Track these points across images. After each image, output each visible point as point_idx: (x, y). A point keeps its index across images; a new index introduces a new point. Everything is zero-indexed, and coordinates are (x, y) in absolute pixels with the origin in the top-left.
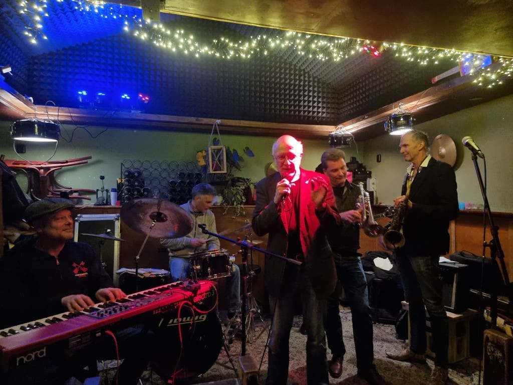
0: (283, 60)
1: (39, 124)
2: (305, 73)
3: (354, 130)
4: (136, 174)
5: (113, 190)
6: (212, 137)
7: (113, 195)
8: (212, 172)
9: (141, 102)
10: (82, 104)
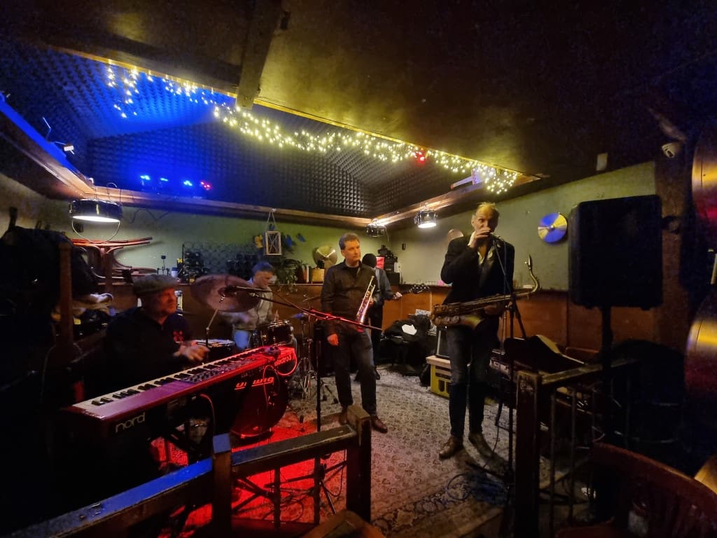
0: (329, 162)
1: (101, 204)
2: (347, 174)
3: (387, 223)
4: (197, 255)
5: (174, 269)
6: (267, 223)
8: (268, 254)
9: (203, 189)
10: (144, 187)
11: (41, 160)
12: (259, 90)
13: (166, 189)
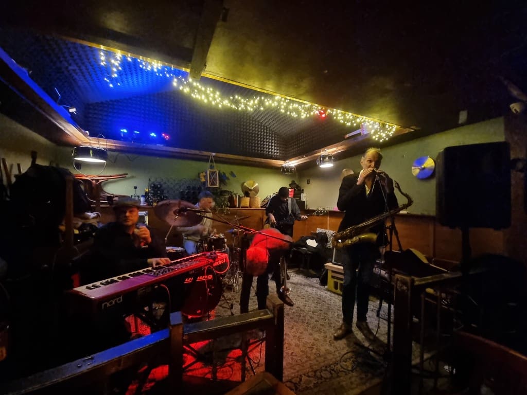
0: (254, 119)
1: (93, 149)
2: (267, 128)
3: (296, 164)
4: (159, 186)
5: (143, 196)
6: (209, 164)
7: (142, 199)
8: (209, 186)
9: (164, 139)
10: (123, 138)
11: (53, 118)
12: (205, 66)
13: (138, 139)
